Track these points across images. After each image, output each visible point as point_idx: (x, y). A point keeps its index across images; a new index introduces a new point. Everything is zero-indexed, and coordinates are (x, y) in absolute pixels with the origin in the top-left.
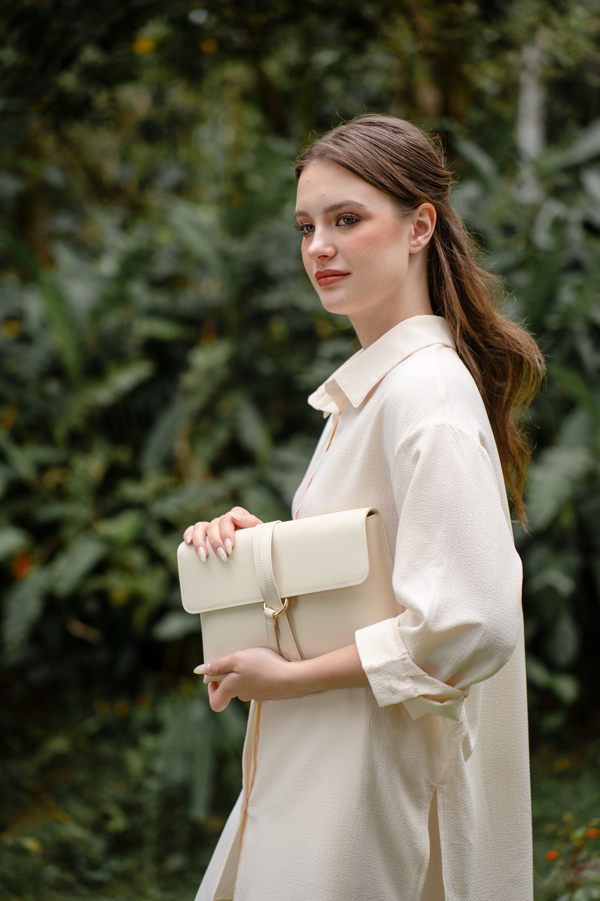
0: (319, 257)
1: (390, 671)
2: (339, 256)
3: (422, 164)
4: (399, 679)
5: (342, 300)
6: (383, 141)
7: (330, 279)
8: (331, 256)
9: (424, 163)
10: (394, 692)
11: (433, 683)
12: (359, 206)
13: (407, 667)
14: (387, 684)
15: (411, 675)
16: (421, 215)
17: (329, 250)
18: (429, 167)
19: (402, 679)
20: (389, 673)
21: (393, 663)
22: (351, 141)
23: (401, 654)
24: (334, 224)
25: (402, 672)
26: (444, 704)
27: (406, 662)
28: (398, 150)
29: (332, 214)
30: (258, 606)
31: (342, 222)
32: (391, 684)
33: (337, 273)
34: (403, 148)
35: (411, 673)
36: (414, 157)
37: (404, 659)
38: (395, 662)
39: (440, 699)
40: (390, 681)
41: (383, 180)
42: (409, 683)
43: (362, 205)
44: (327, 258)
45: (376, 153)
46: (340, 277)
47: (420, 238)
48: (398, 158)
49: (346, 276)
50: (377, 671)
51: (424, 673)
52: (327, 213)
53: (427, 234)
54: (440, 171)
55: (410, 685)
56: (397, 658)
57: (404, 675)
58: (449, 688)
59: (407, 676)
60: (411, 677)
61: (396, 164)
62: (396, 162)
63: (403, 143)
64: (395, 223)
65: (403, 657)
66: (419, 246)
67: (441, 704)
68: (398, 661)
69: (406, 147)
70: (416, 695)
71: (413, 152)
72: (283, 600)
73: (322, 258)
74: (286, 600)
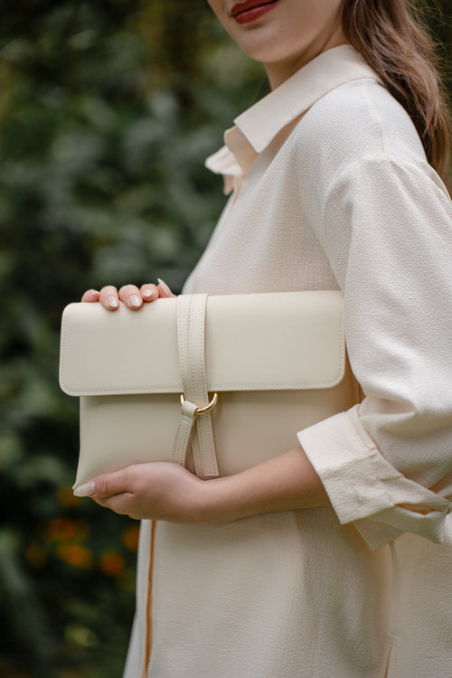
1: (354, 473)
4: (367, 484)
7: (254, 11)
10: (360, 501)
11: (412, 488)
13: (378, 466)
14: (351, 492)
15: (382, 478)
19: (370, 483)
20: (354, 477)
21: (358, 462)
23: (367, 450)
25: (371, 474)
26: (428, 516)
27: (375, 460)
30: (173, 398)
32: (356, 492)
35: (383, 475)
37: (372, 457)
38: (361, 461)
39: (423, 508)
40: (355, 487)
42: (381, 488)
49: (275, 4)
50: (336, 474)
51: (400, 474)
55: (383, 491)
56: (362, 456)
57: (373, 478)
58: (432, 494)
59: (378, 479)
60: (383, 480)
65: (371, 454)
67: (423, 516)
68: (365, 459)
70: (392, 504)
72: (211, 395)
74: (216, 395)
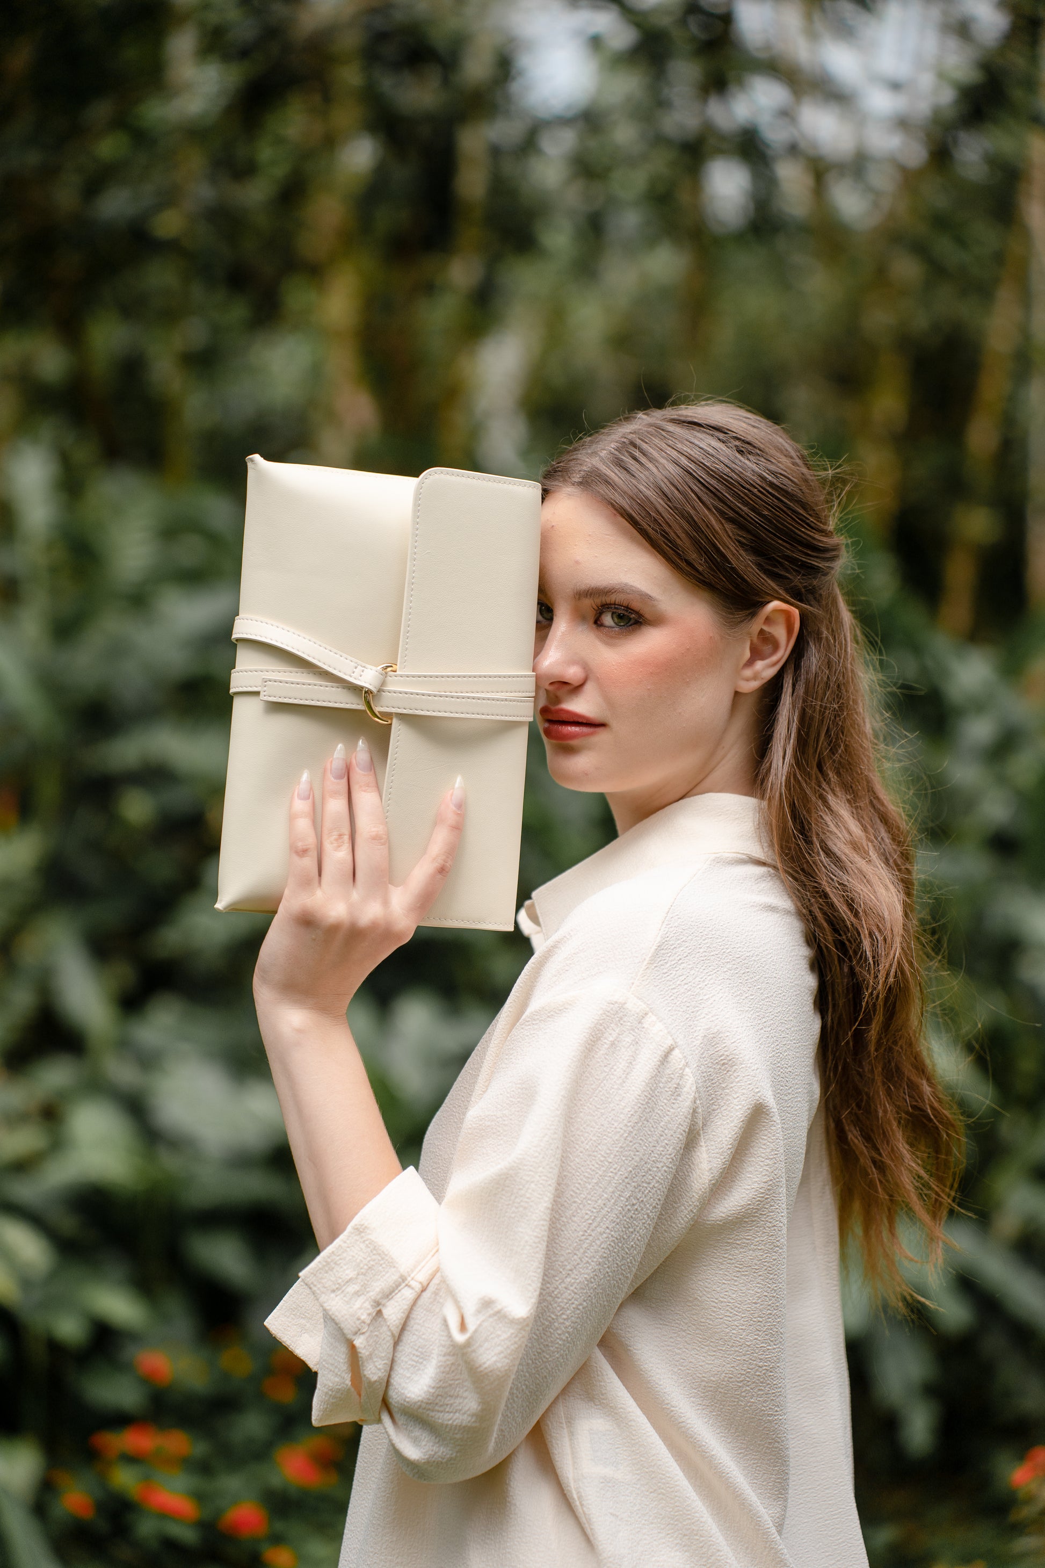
0: (552, 684)
2: (589, 688)
3: (783, 524)
5: (587, 774)
6: (712, 471)
8: (577, 684)
9: (788, 523)
12: (646, 597)
16: (768, 620)
17: (573, 673)
18: (797, 531)
22: (650, 465)
24: (592, 620)
28: (739, 493)
29: (588, 603)
31: (608, 619)
33: (580, 720)
34: (752, 489)
36: (770, 510)
41: (693, 556)
43: (650, 597)
44: (567, 688)
45: (693, 495)
46: (585, 730)
47: (759, 665)
48: (737, 509)
49: (598, 729)
52: (579, 599)
53: (774, 658)
54: (820, 541)
61: (731, 520)
62: (731, 517)
63: (751, 479)
64: (711, 637)
66: (755, 680)
69: (756, 488)
71: (770, 500)
73: (556, 686)
